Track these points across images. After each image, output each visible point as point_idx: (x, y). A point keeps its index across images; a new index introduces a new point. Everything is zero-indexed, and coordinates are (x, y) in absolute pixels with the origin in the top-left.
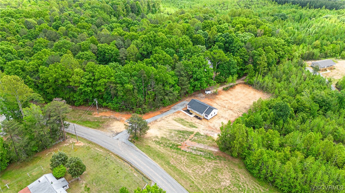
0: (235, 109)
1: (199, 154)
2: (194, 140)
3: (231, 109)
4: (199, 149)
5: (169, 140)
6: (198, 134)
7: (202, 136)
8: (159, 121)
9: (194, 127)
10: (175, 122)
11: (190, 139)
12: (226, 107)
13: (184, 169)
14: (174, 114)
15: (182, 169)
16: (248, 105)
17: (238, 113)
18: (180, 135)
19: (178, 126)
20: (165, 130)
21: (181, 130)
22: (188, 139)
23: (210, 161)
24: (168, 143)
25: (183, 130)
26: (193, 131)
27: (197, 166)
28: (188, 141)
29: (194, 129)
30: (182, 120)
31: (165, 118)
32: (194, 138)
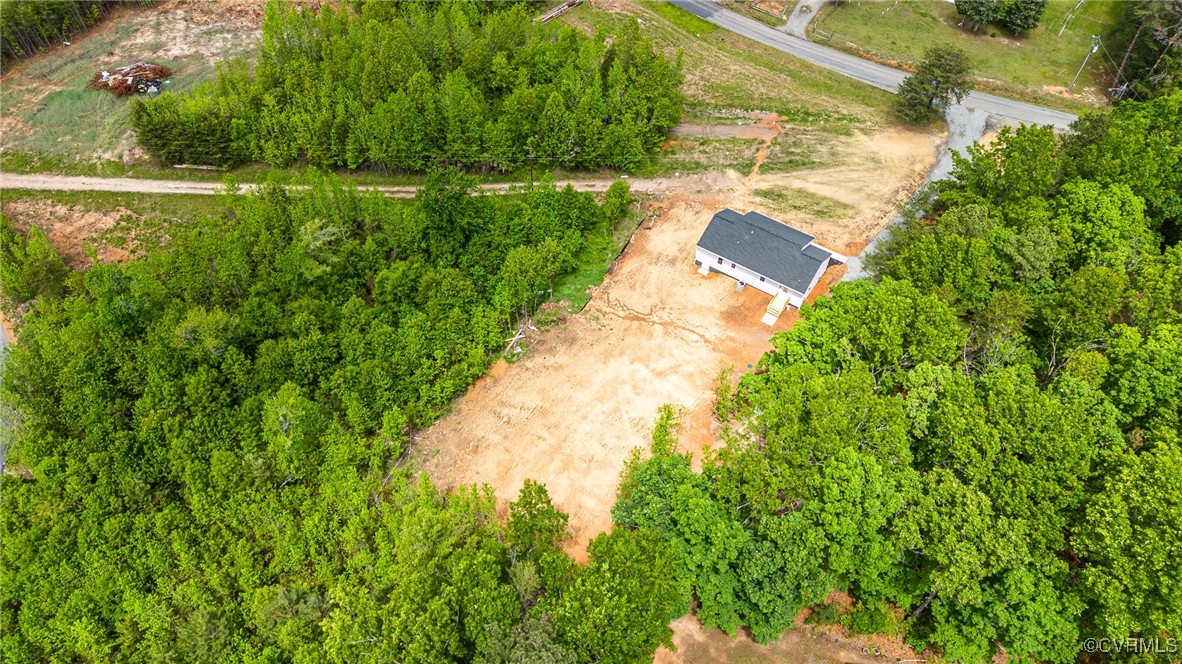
0: (617, 324)
1: (723, 111)
2: (749, 143)
3: (635, 324)
4: (728, 121)
5: (824, 129)
6: (745, 169)
7: (730, 165)
8: (897, 192)
9: (766, 194)
10: (843, 200)
11: (764, 145)
12: (658, 328)
13: (749, 69)
14: (864, 236)
15: (755, 68)
16: (559, 368)
17: (605, 309)
18: (798, 151)
19: (824, 184)
20: (856, 160)
21: (806, 172)
22: (769, 144)
23: (692, 99)
24: (822, 122)
25: (799, 173)
26: (763, 176)
27: (722, 79)
28: (768, 137)
29: (764, 186)
30: (822, 212)
31: (887, 209)
32: (753, 149)
